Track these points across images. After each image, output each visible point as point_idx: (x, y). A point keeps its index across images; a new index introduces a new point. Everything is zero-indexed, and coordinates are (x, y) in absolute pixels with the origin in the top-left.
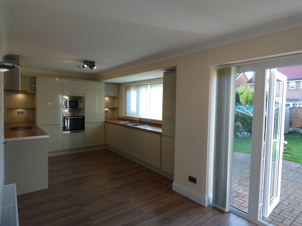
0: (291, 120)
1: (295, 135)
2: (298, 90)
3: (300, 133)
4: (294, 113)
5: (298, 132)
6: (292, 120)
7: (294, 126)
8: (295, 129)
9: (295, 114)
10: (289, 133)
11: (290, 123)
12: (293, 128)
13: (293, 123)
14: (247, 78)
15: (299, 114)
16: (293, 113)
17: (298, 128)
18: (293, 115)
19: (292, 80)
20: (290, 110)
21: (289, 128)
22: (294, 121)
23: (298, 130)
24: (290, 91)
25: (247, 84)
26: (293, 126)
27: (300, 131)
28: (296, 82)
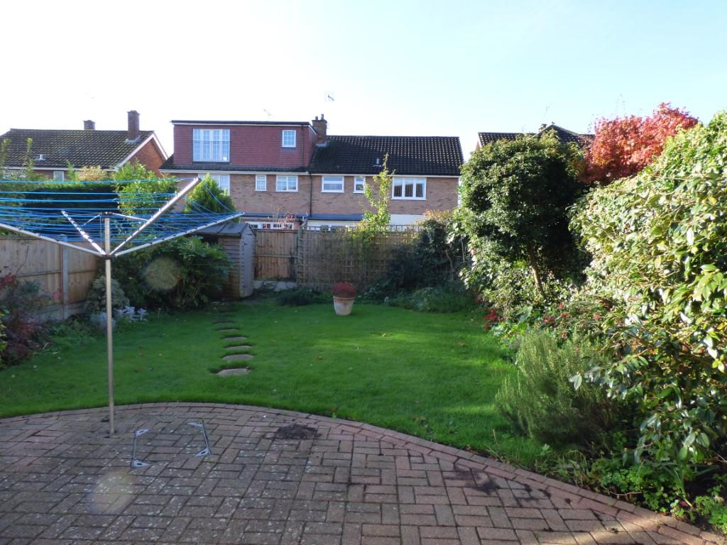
0: (258, 262)
1: (265, 298)
2: (271, 195)
3: (275, 292)
4: (263, 245)
5: (272, 290)
6: (260, 261)
7: (263, 277)
8: (265, 284)
9: (264, 247)
10: (253, 295)
11: (255, 269)
12: (261, 282)
13: (261, 269)
14: (161, 156)
15: (271, 246)
16: (259, 243)
17: (271, 279)
18: (259, 249)
19: (261, 171)
20: (253, 236)
21: (252, 283)
22: (263, 264)
23: (271, 285)
24: (257, 195)
25: (161, 171)
26: (261, 275)
27: (275, 286)
28: (267, 175)
